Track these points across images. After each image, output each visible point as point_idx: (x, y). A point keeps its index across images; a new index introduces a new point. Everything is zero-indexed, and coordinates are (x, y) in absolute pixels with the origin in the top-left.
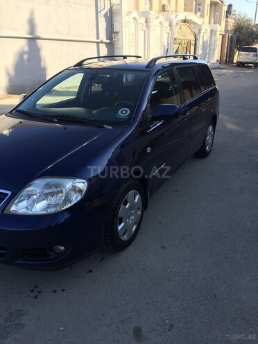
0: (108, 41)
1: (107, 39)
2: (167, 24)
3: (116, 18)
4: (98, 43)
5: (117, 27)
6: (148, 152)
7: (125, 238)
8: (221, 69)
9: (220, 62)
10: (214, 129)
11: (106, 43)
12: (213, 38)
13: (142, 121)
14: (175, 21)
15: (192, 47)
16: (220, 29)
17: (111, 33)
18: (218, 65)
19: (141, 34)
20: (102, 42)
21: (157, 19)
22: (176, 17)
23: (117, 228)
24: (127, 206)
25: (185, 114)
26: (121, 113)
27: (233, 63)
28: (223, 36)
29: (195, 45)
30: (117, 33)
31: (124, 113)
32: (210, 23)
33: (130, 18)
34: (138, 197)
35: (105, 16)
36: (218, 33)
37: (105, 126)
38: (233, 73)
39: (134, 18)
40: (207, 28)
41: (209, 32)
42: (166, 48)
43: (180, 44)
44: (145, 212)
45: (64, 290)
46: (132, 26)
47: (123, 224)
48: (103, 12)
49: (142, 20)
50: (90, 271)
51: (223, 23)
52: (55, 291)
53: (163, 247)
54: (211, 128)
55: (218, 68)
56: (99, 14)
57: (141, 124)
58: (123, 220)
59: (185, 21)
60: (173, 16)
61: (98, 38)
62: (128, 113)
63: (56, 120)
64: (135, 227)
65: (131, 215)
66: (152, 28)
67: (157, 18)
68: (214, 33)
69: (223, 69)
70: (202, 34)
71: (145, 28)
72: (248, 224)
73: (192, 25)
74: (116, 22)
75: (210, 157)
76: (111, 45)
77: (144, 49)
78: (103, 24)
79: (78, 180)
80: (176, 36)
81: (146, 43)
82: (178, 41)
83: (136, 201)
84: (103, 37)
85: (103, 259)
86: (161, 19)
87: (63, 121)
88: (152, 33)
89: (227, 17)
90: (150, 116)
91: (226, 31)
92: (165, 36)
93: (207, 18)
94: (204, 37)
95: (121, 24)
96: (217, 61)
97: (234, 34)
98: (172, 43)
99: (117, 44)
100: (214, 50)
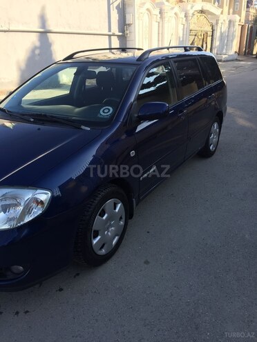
0: (121, 34)
1: (119, 32)
2: (182, 15)
3: (128, 10)
4: (110, 36)
5: (129, 19)
6: (132, 155)
7: (103, 251)
8: (240, 61)
9: (239, 53)
10: (220, 127)
11: (118, 36)
12: (232, 29)
13: (127, 121)
14: (191, 12)
15: (209, 39)
16: (240, 19)
17: (124, 25)
18: (236, 56)
19: (155, 25)
20: (114, 35)
21: (172, 10)
22: (192, 8)
23: (91, 243)
24: (104, 218)
25: (181, 111)
26: (103, 112)
27: (252, 54)
28: (243, 27)
29: (212, 36)
30: (129, 25)
31: (106, 112)
32: (229, 14)
33: (143, 10)
34: (119, 206)
35: (118, 7)
36: (237, 23)
37: (83, 127)
38: (251, 65)
39: (148, 10)
40: (225, 18)
41: (227, 22)
42: (181, 39)
43: (195, 35)
44: (130, 222)
45: (27, 312)
46: (146, 18)
47: (99, 237)
48: (116, 4)
49: (157, 12)
50: (61, 290)
51: (244, 13)
52: (17, 313)
53: (147, 262)
54: (216, 125)
55: (237, 60)
56: (111, 6)
57: (124, 124)
58: (100, 232)
59: (202, 12)
60: (189, 7)
61: (110, 31)
62: (110, 112)
63: (32, 120)
64: (117, 238)
65: (111, 226)
66: (166, 19)
67: (172, 8)
68: (232, 23)
69: (242, 61)
70: (219, 25)
71: (159, 20)
72: (247, 236)
73: (209, 16)
74: (129, 13)
75: (214, 157)
76: (123, 38)
77: (158, 41)
78: (115, 16)
79: (39, 191)
80: (192, 27)
81: (160, 35)
82: (194, 33)
83: (117, 210)
84: (115, 29)
85: (78, 274)
86: (177, 9)
87: (40, 120)
88: (166, 25)
89: (248, 7)
90: (136, 115)
91: (247, 21)
92: (181, 27)
93: (226, 8)
94: (222, 28)
95: (134, 16)
96: (236, 52)
97: (254, 24)
98: (188, 35)
99: (130, 37)
100: (232, 41)
